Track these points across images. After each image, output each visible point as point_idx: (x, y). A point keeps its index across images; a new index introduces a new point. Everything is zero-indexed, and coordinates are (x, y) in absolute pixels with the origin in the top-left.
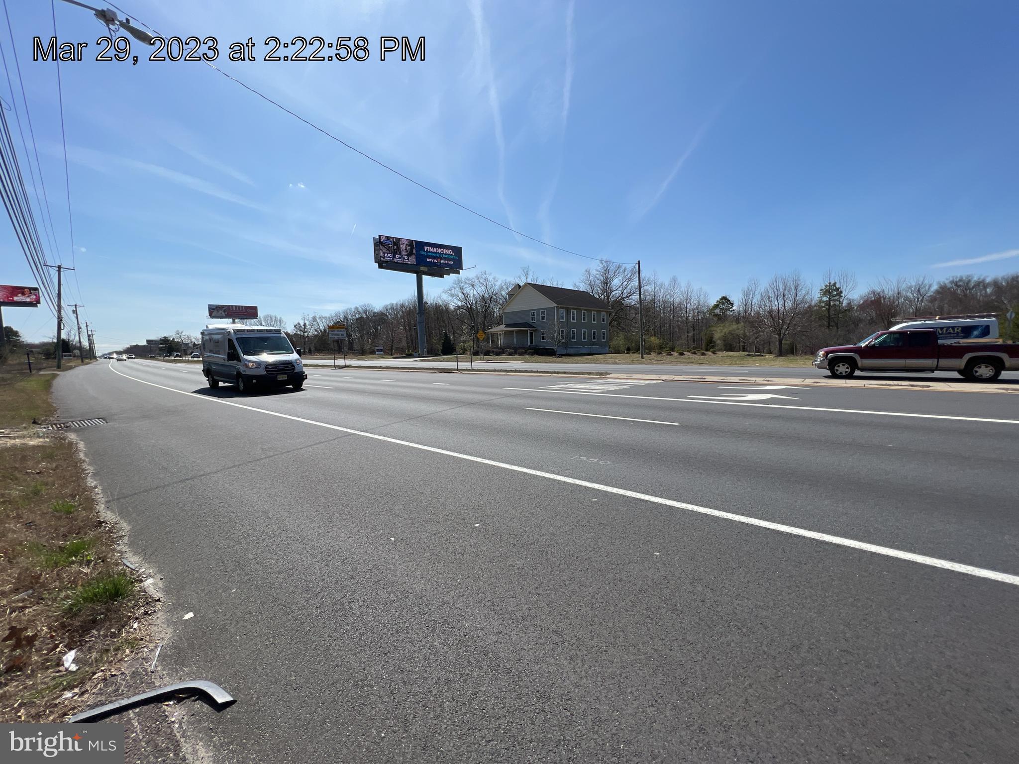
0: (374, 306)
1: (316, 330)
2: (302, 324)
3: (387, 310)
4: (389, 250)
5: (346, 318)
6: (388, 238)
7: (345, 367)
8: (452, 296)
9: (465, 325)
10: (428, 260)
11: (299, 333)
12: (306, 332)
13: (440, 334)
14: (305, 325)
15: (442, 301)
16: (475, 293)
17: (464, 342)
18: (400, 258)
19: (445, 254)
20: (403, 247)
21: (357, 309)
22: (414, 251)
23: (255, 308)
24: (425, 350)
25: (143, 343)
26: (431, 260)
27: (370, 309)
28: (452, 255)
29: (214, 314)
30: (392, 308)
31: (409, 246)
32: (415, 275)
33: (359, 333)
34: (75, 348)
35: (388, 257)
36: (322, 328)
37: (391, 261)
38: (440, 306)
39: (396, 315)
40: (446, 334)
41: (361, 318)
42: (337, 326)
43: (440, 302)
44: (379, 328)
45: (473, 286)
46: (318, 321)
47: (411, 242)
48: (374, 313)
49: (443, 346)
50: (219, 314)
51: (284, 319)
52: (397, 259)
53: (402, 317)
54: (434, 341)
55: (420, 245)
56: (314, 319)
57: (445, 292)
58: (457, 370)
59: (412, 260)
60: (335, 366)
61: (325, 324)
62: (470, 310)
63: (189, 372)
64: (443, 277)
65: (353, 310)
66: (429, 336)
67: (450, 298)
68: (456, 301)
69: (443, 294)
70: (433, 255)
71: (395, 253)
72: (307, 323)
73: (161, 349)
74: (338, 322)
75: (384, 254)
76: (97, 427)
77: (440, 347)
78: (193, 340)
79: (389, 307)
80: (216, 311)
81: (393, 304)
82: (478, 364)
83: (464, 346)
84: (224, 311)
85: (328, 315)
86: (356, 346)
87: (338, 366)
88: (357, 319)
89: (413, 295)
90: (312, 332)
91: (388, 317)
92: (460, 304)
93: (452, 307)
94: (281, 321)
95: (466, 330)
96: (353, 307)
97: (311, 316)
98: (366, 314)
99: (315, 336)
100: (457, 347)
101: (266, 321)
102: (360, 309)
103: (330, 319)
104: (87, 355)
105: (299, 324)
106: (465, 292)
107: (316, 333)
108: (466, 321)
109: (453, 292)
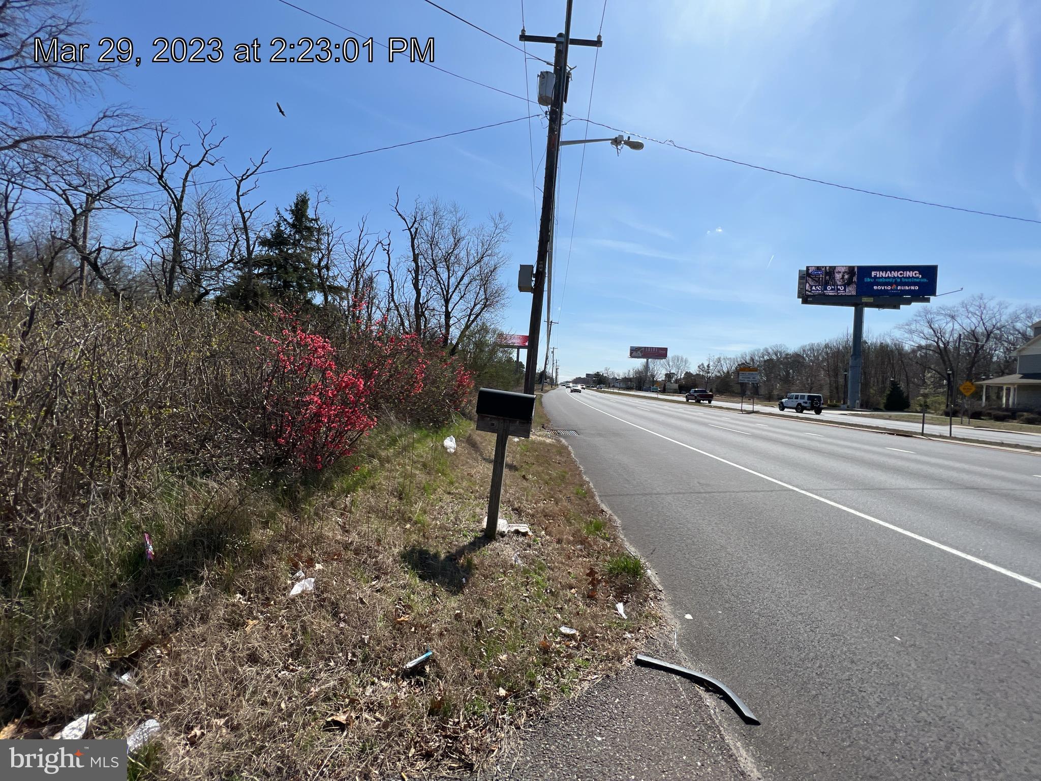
0: (788, 346)
1: (719, 372)
2: (706, 365)
3: (804, 351)
4: (818, 281)
5: (752, 360)
6: (818, 268)
7: (753, 412)
8: (911, 332)
9: (928, 372)
10: (875, 288)
11: (701, 373)
12: (709, 373)
13: (883, 382)
14: (708, 366)
15: (893, 340)
16: (957, 326)
17: (925, 396)
18: (832, 289)
19: (906, 277)
20: (838, 276)
21: (766, 350)
22: (855, 279)
23: (666, 350)
24: (858, 401)
25: (584, 376)
26: (879, 288)
27: (782, 349)
28: (918, 278)
29: (634, 354)
30: (812, 349)
31: (848, 274)
32: (853, 308)
33: (767, 375)
34: (549, 377)
35: (817, 289)
36: (725, 370)
37: (820, 295)
38: (887, 346)
39: (817, 358)
40: (894, 384)
41: (771, 360)
42: (744, 368)
43: (889, 341)
44: (791, 371)
45: (953, 317)
46: (722, 362)
47: (851, 270)
48: (787, 354)
49: (888, 399)
50: (637, 355)
51: (690, 360)
52: (829, 292)
53: (824, 360)
54: (872, 391)
55: (865, 271)
56: (719, 360)
57: (900, 327)
58: (922, 434)
59: (851, 290)
60: (741, 410)
61: (728, 365)
62: (942, 352)
63: (617, 402)
64: (899, 308)
65: (762, 351)
66: (866, 386)
67: (906, 335)
68: (916, 338)
69: (896, 330)
70: (884, 280)
71: (826, 284)
72: (711, 364)
73: (594, 381)
74: (743, 364)
75: (811, 287)
76: (574, 437)
77: (883, 401)
78: (616, 376)
79: (808, 347)
80: (636, 352)
81: (813, 345)
82: (959, 430)
83: (925, 402)
84: (641, 352)
85: (732, 356)
86: (763, 391)
87: (745, 411)
88: (765, 361)
89: (845, 333)
90: (713, 373)
91: (805, 360)
92: (923, 343)
93: (907, 347)
94: (686, 361)
95: (932, 380)
96: (762, 348)
97: (716, 357)
98: (776, 355)
99: (717, 377)
100: (912, 402)
101: (673, 361)
102: (770, 351)
103: (734, 360)
104: (553, 383)
105: (703, 364)
106: (936, 326)
107: (719, 374)
108: (932, 366)
109: (913, 327)
